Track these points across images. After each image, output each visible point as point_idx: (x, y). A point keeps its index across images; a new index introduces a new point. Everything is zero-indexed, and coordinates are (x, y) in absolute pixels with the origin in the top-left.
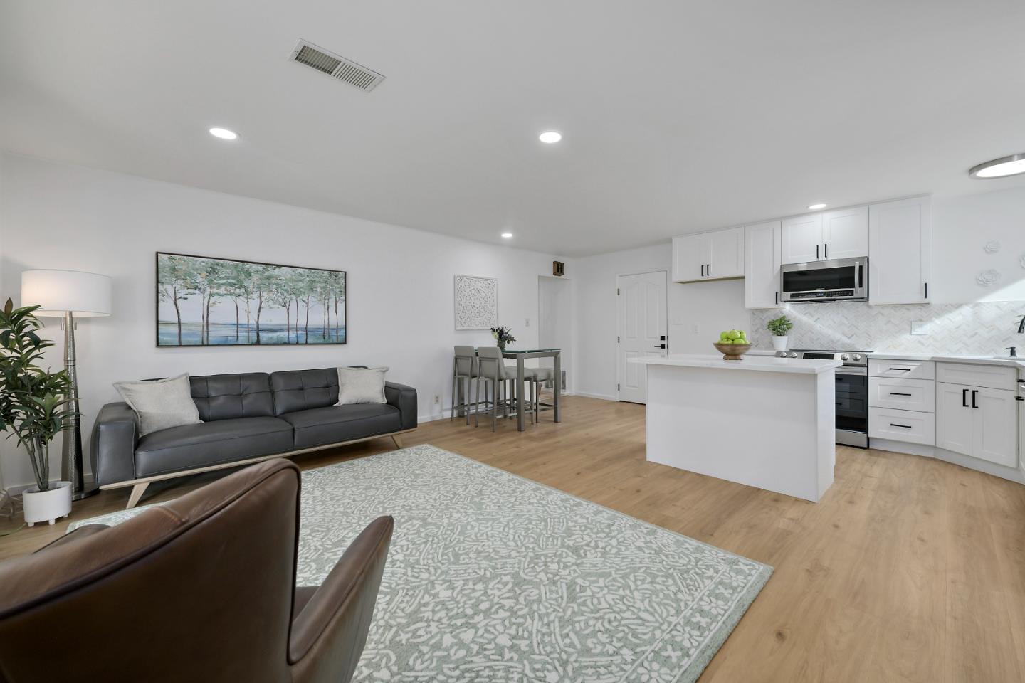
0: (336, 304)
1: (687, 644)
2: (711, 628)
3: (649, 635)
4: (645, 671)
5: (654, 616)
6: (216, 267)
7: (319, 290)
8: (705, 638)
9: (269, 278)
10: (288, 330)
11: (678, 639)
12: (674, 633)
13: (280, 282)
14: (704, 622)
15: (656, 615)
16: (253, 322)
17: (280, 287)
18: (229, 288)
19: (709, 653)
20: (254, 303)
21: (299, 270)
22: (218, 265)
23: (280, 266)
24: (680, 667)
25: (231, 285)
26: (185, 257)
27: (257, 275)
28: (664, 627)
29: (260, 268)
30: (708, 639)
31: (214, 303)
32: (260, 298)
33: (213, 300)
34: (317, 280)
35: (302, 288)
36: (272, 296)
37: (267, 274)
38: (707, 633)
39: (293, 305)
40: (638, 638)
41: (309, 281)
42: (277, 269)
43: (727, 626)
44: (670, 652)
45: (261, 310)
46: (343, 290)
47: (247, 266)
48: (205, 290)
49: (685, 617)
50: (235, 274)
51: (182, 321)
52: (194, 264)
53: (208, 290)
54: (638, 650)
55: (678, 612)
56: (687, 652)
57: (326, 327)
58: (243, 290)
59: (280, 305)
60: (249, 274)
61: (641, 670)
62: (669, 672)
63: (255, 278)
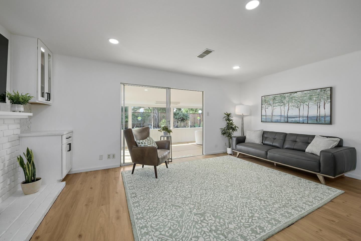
0: (324, 105)
1: (140, 221)
2: (139, 231)
3: (149, 215)
4: (140, 209)
5: (155, 219)
6: (275, 97)
7: (315, 99)
8: (138, 227)
9: (292, 98)
10: (299, 117)
11: (143, 220)
12: (145, 221)
13: (296, 98)
14: (143, 231)
15: (155, 220)
16: (286, 115)
17: (296, 100)
18: (279, 103)
19: (133, 224)
20: (286, 108)
21: (305, 92)
22: (276, 96)
23: (296, 92)
24: (135, 215)
25: (279, 102)
26: (268, 96)
27: (287, 98)
28: (149, 219)
29: (289, 94)
30: (137, 227)
31: (274, 109)
32: (289, 106)
33: (274, 108)
34: (314, 94)
35: (306, 99)
36: (293, 104)
37: (291, 96)
38: (139, 228)
39: (302, 107)
40: (150, 212)
41: (309, 96)
42: (295, 94)
43: (136, 236)
44: (141, 216)
45: (289, 110)
46: (329, 97)
47: (284, 95)
48: (272, 105)
49: (148, 227)
50: (281, 98)
51: (266, 115)
52: (270, 98)
53: (273, 105)
54: (146, 210)
55: (151, 227)
56: (137, 219)
57: (318, 116)
58: (283, 104)
59: (296, 107)
60: (285, 98)
61: (141, 208)
62: (136, 212)
63: (287, 99)
